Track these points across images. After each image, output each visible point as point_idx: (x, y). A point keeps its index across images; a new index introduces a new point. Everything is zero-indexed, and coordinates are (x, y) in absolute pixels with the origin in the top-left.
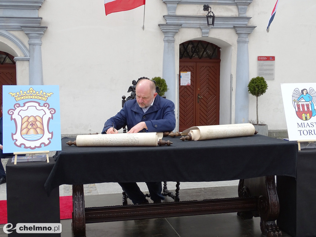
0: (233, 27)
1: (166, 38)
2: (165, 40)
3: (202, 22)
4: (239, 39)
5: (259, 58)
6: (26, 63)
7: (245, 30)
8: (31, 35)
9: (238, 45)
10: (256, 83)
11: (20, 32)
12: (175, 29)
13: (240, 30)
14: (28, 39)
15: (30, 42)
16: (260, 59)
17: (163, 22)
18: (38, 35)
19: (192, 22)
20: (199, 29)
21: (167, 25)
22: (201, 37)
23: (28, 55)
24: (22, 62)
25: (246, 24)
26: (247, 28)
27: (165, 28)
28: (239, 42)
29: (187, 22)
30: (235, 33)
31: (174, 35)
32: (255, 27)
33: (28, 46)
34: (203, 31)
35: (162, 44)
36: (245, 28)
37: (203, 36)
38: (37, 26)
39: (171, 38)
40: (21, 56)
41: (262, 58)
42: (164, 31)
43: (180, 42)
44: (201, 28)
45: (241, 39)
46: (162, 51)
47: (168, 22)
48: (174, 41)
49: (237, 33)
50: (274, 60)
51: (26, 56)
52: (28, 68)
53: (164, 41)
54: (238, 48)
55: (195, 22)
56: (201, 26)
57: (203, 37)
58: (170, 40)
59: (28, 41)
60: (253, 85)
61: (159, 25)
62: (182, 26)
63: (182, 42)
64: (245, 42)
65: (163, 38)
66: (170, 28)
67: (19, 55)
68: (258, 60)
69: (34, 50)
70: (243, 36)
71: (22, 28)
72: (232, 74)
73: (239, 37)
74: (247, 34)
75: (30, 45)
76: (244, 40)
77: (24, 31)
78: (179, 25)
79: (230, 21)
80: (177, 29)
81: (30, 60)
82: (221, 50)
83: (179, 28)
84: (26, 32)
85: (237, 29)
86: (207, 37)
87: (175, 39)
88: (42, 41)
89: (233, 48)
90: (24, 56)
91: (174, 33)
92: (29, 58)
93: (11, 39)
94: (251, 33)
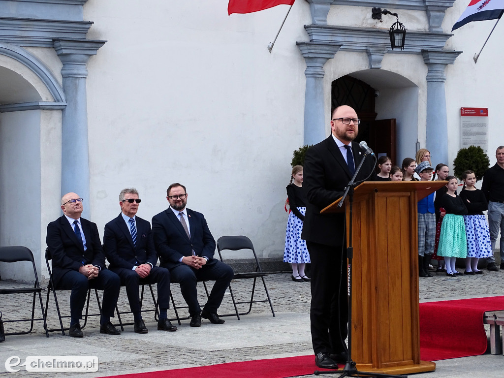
0: (420, 51)
1: (311, 70)
2: (307, 72)
3: (371, 41)
4: (430, 74)
5: (463, 111)
6: (57, 115)
7: (442, 58)
8: (73, 57)
9: (428, 85)
10: (472, 157)
11: (45, 50)
12: (329, 52)
13: (434, 57)
14: (62, 66)
15: (64, 72)
16: (465, 112)
17: (305, 39)
18: (85, 57)
19: (355, 40)
20: (365, 54)
21: (311, 43)
22: (367, 68)
23: (63, 98)
24: (48, 112)
25: (442, 47)
26: (447, 55)
27: (313, 51)
28: (430, 80)
30: (423, 62)
31: (324, 64)
32: (459, 53)
33: (60, 80)
34: (373, 57)
35: (303, 80)
36: (443, 55)
37: (373, 66)
38: (78, 40)
39: (319, 70)
40: (47, 99)
41: (467, 112)
42: (307, 55)
43: (332, 77)
44: (371, 51)
45: (434, 74)
47: (314, 38)
48: (324, 75)
49: (426, 64)
50: (487, 115)
51: (58, 101)
52: (59, 125)
53: (306, 74)
54: (427, 92)
55: (360, 40)
56: (371, 49)
57: (372, 68)
58: (320, 74)
59: (62, 70)
60: (468, 162)
61: (298, 44)
62: (342, 47)
63: (337, 78)
64: (442, 80)
65: (305, 69)
66: (321, 50)
67: (44, 99)
68: (462, 115)
69: (76, 87)
70: (438, 68)
71: (62, 43)
72: (419, 141)
73: (429, 71)
74: (443, 66)
75: (64, 77)
76: (439, 77)
77: (62, 49)
78: (337, 46)
79: (418, 39)
80: (332, 52)
81: (67, 108)
82: (378, 94)
83: (337, 51)
84: (64, 51)
85: (431, 56)
86: (379, 68)
87: (324, 72)
88: (88, 69)
89: (419, 91)
90: (53, 100)
91: (323, 60)
92: (64, 104)
93: (29, 65)
94: (452, 63)
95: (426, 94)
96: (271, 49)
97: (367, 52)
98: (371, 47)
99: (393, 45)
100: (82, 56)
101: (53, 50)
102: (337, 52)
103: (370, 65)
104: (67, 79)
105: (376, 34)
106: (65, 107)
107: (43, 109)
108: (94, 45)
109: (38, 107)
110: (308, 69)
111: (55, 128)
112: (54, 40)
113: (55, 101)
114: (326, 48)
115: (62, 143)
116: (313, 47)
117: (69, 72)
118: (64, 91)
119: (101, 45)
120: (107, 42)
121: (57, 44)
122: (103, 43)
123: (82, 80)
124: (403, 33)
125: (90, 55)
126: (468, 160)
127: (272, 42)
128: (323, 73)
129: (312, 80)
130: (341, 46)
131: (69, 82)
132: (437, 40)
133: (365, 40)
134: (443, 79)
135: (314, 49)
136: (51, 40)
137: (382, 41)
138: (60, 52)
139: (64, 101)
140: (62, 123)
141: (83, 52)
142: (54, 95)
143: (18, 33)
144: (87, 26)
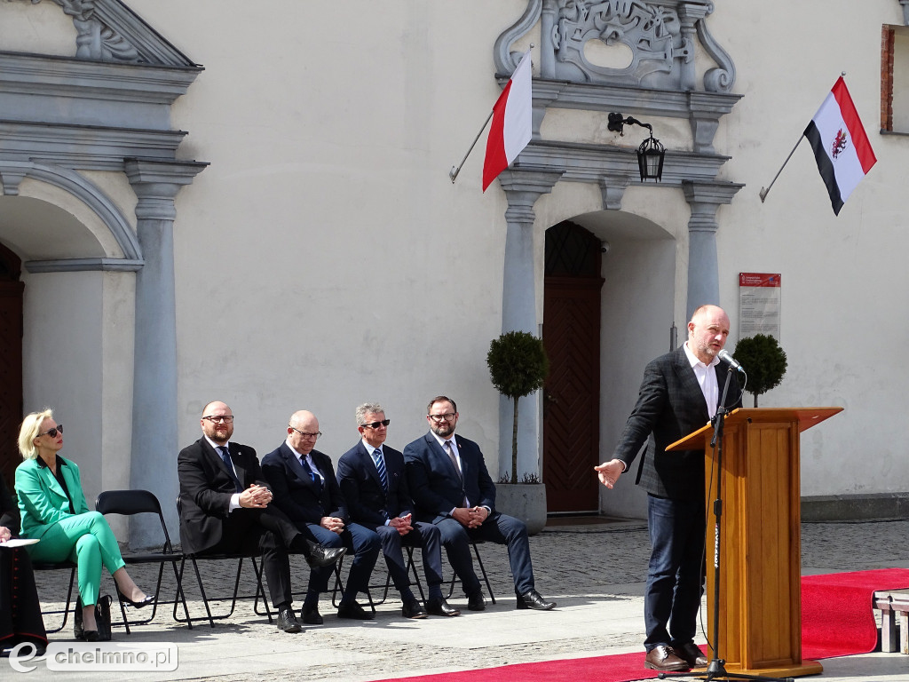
0: (680, 182)
1: (515, 212)
2: (509, 215)
3: (607, 165)
4: (695, 220)
5: (743, 278)
6: (128, 280)
7: (714, 194)
8: (155, 188)
9: (690, 236)
10: (760, 352)
11: (112, 175)
12: (544, 183)
13: (702, 193)
14: (137, 201)
15: (140, 212)
16: (745, 280)
18: (174, 188)
19: (582, 164)
20: (596, 187)
21: (516, 168)
22: (598, 209)
23: (139, 253)
24: (116, 275)
25: (712, 177)
26: (721, 189)
27: (520, 181)
28: (694, 229)
29: (571, 163)
30: (684, 199)
31: (534, 201)
32: (740, 186)
33: (134, 223)
34: (610, 192)
35: (503, 227)
36: (715, 189)
37: (609, 206)
38: (161, 160)
39: (526, 211)
40: (114, 254)
41: (750, 279)
42: (509, 188)
43: (546, 223)
44: (606, 182)
45: (700, 220)
46: (502, 249)
47: (521, 160)
48: (534, 219)
49: (689, 202)
50: (779, 285)
51: (131, 258)
52: (132, 295)
53: (507, 218)
54: (690, 247)
55: (590, 164)
56: (606, 178)
57: (607, 209)
58: (529, 219)
59: (137, 208)
62: (564, 175)
63: (553, 223)
64: (711, 229)
65: (505, 211)
66: (532, 179)
67: (109, 254)
68: (741, 284)
69: (159, 235)
70: (707, 210)
71: (141, 166)
72: (676, 325)
73: (693, 215)
74: (715, 207)
75: (141, 219)
76: (709, 225)
77: (139, 175)
78: (557, 174)
79: (677, 164)
80: (548, 184)
81: (144, 269)
82: (607, 248)
83: (555, 182)
84: (144, 179)
85: (697, 190)
86: (617, 210)
87: (534, 214)
88: (176, 206)
89: (678, 246)
90: (123, 256)
91: (535, 195)
92: (140, 262)
93: (88, 200)
94: (729, 203)
95: (687, 251)
96: (454, 177)
97: (600, 184)
98: (606, 175)
99: (644, 174)
100: (171, 186)
101: (124, 175)
102: (556, 184)
103: (605, 204)
104: (145, 222)
105: (614, 155)
106: (140, 267)
107: (108, 270)
108: (189, 169)
109: (100, 267)
110: (510, 210)
111: (124, 301)
112: (127, 160)
113: (126, 258)
114: (541, 176)
115: (136, 325)
116: (520, 175)
117: (149, 211)
118: (140, 241)
119: (199, 169)
120: (209, 164)
121: (131, 166)
122: (204, 165)
123: (168, 224)
124: (660, 154)
125: (181, 185)
126: (754, 357)
127: (457, 166)
128: (533, 216)
129: (517, 227)
130: (561, 173)
131: (148, 227)
132: (707, 166)
133: (597, 165)
134: (715, 227)
135: (522, 179)
136: (122, 160)
137: (623, 166)
138: (136, 180)
139: (141, 257)
140: (136, 293)
141: (171, 180)
142: (124, 248)
143: (72, 149)
144: (178, 138)
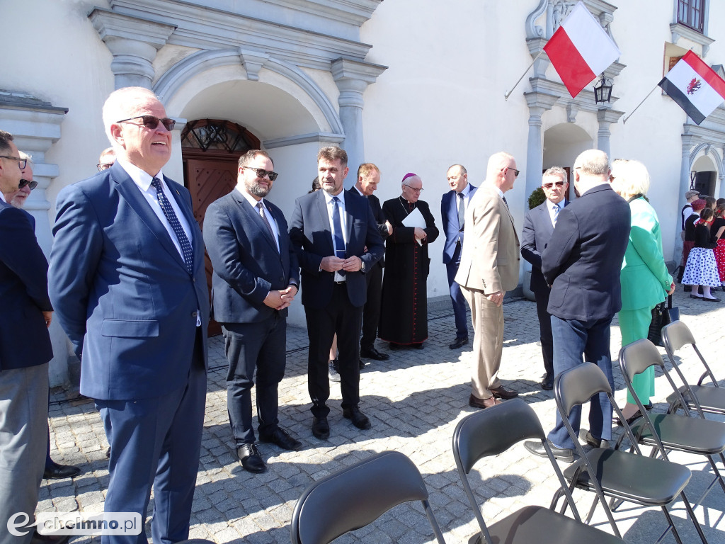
0: (597, 110)
1: (534, 119)
2: (531, 121)
7: (612, 117)
8: (353, 83)
9: (599, 140)
11: (322, 73)
13: (607, 116)
14: (339, 94)
15: (342, 101)
17: (530, 90)
18: (365, 84)
20: (566, 109)
22: (565, 122)
23: (342, 130)
25: (610, 108)
26: (615, 114)
27: (540, 101)
28: (601, 135)
30: (597, 119)
31: (543, 114)
32: (622, 113)
33: (337, 109)
34: (572, 112)
35: (527, 128)
36: (613, 114)
37: (571, 120)
39: (540, 119)
40: (325, 129)
42: (530, 106)
44: (572, 107)
45: (603, 130)
47: (538, 89)
48: (541, 124)
49: (599, 121)
51: (337, 133)
53: (529, 123)
54: (598, 145)
55: (565, 96)
56: (572, 104)
57: (569, 122)
59: (339, 98)
61: (525, 94)
63: (546, 129)
65: (529, 119)
66: (545, 100)
67: (322, 129)
69: (355, 118)
70: (607, 125)
71: (344, 64)
73: (600, 128)
74: (611, 124)
75: (341, 106)
77: (343, 72)
78: (557, 97)
81: (345, 141)
84: (345, 75)
85: (605, 114)
86: (573, 123)
87: (542, 121)
88: (364, 98)
89: (594, 144)
90: (331, 131)
91: (543, 110)
92: (343, 136)
93: (307, 89)
94: (616, 122)
96: (507, 97)
97: (568, 108)
100: (361, 82)
101: (330, 74)
102: (554, 104)
103: (569, 119)
104: (345, 108)
106: (343, 140)
107: (322, 141)
108: (375, 70)
109: (317, 139)
110: (531, 118)
112: (333, 62)
113: (333, 132)
114: (549, 98)
117: (348, 100)
118: (342, 122)
119: (382, 71)
120: (388, 68)
121: (337, 65)
122: (385, 68)
123: (359, 110)
124: (610, 88)
125: (369, 83)
127: (509, 91)
128: (540, 122)
129: (533, 128)
131: (347, 111)
134: (609, 135)
135: (542, 99)
136: (329, 62)
137: (578, 99)
138: (339, 77)
139: (343, 133)
141: (362, 78)
142: (332, 126)
143: (296, 48)
144: (366, 50)
